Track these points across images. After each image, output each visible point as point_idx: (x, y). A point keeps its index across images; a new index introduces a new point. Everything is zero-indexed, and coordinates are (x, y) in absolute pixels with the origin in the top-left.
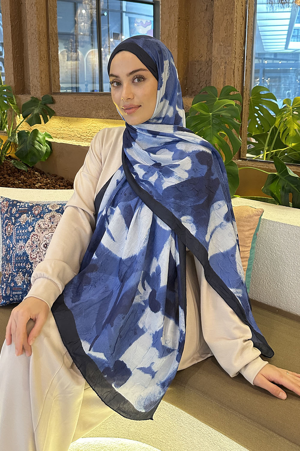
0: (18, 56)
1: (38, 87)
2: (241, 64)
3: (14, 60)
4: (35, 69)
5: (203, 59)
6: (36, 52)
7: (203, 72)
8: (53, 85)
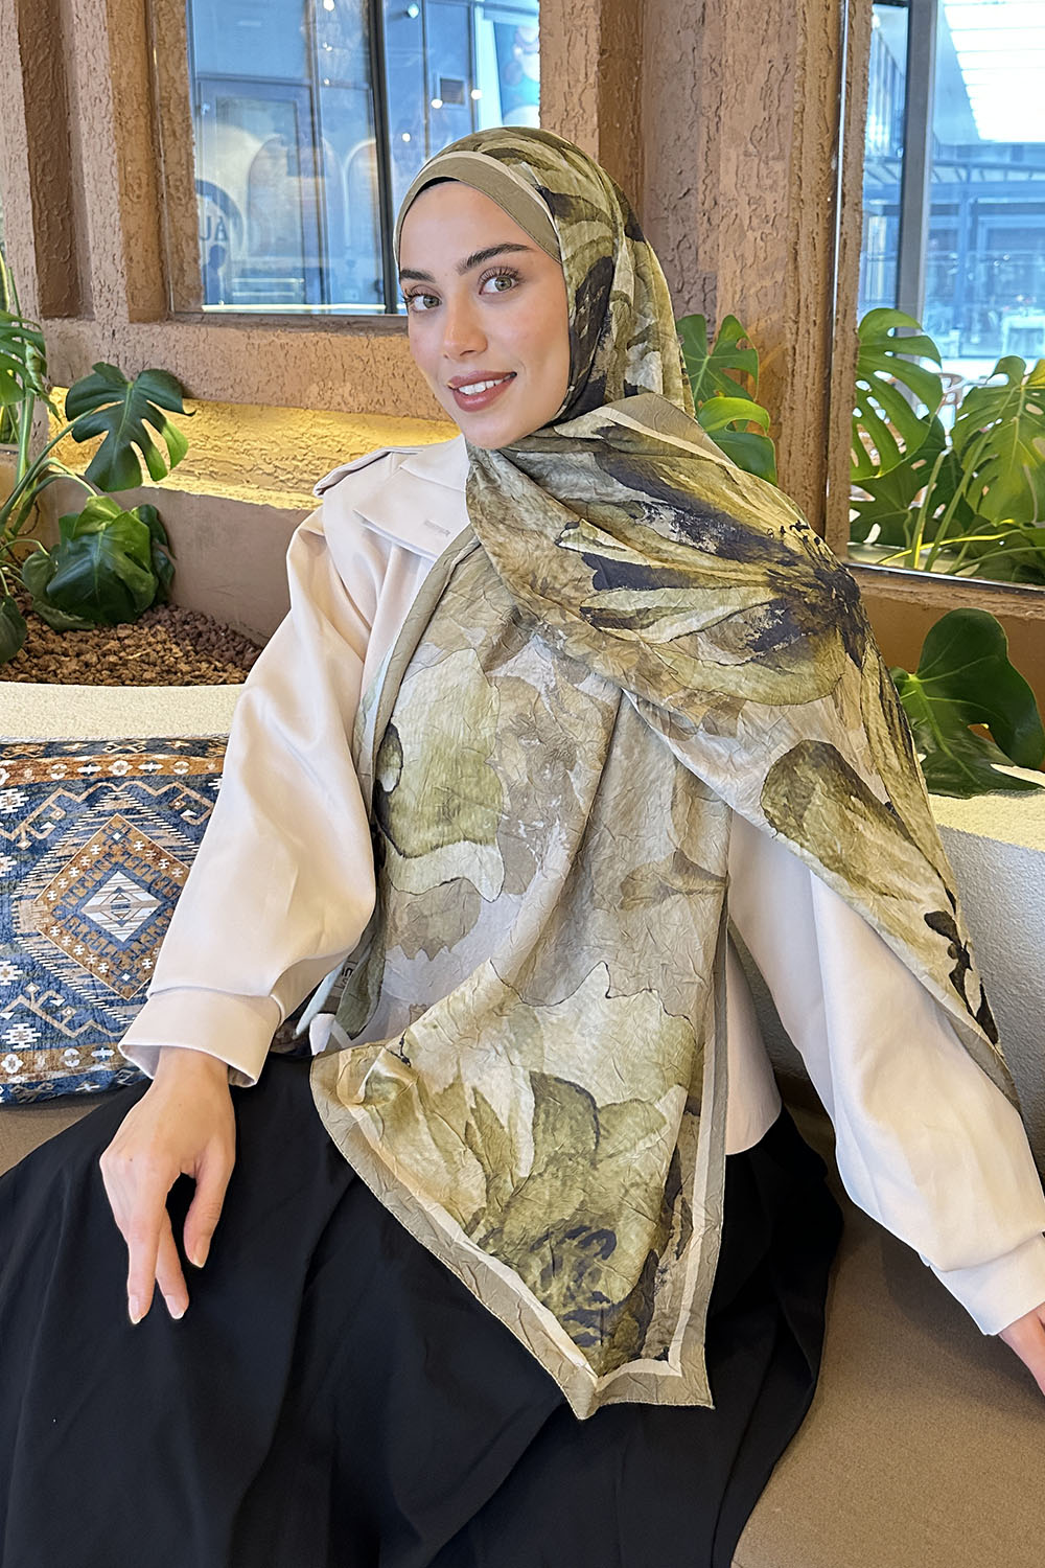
0: (49, 179)
1: (118, 292)
2: (823, 223)
3: (35, 193)
4: (109, 230)
5: (695, 201)
6: (109, 165)
7: (693, 248)
8: (176, 284)
